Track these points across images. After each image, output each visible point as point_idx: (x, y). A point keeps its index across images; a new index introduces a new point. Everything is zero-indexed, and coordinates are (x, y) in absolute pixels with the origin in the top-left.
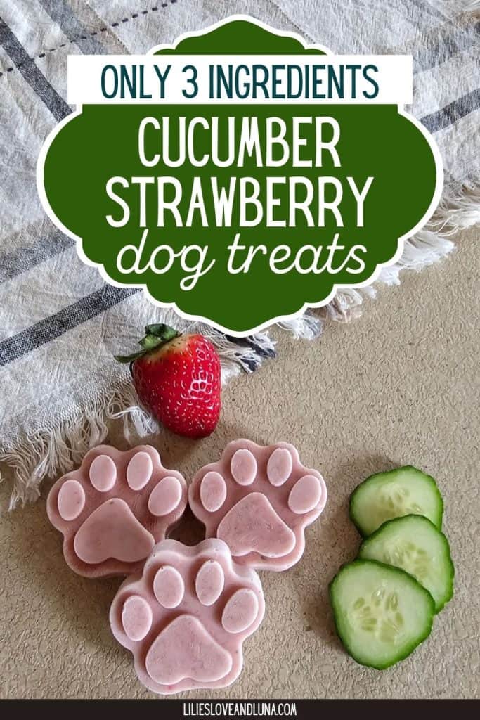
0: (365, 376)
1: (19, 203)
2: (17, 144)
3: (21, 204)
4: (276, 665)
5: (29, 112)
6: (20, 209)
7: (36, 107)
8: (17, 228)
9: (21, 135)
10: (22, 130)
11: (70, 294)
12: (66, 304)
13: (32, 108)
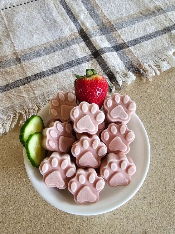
0: (159, 114)
1: (51, 32)
2: (53, 16)
3: (52, 33)
4: (134, 210)
5: (58, 9)
6: (51, 35)
7: (60, 7)
8: (50, 40)
9: (54, 14)
10: (55, 13)
11: (63, 61)
12: (62, 63)
13: (59, 8)
